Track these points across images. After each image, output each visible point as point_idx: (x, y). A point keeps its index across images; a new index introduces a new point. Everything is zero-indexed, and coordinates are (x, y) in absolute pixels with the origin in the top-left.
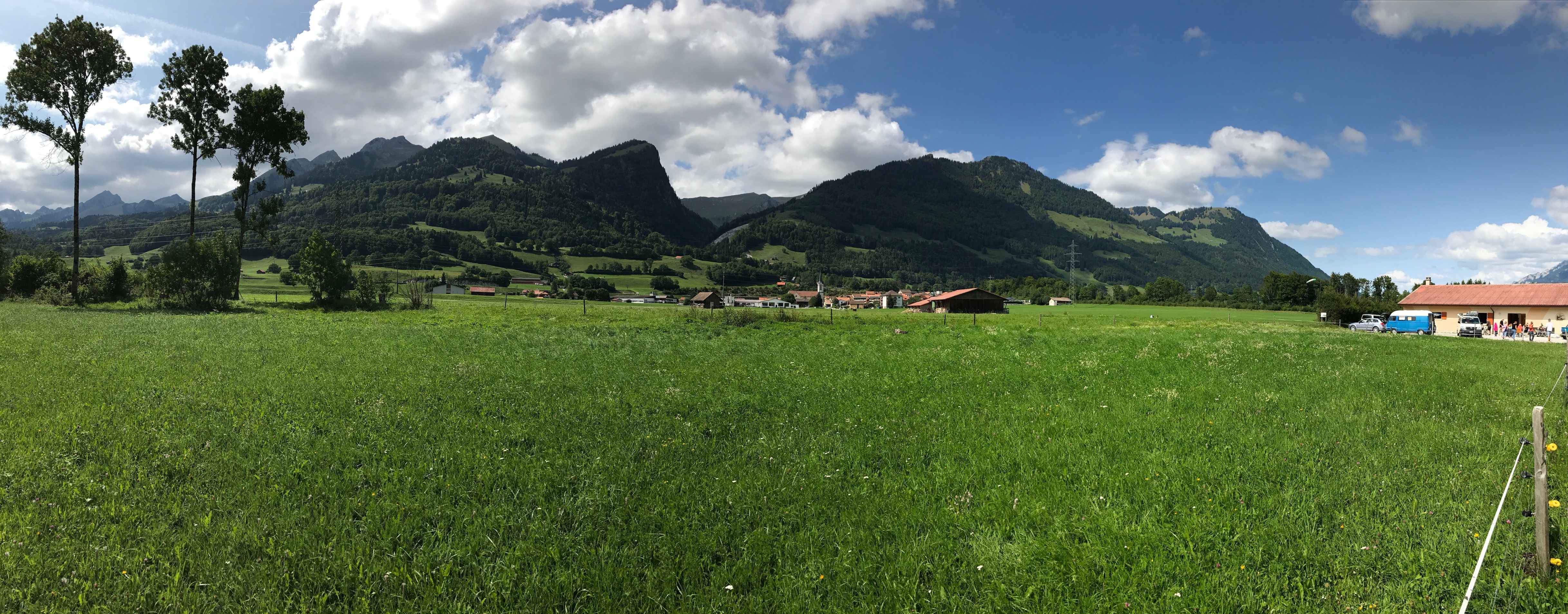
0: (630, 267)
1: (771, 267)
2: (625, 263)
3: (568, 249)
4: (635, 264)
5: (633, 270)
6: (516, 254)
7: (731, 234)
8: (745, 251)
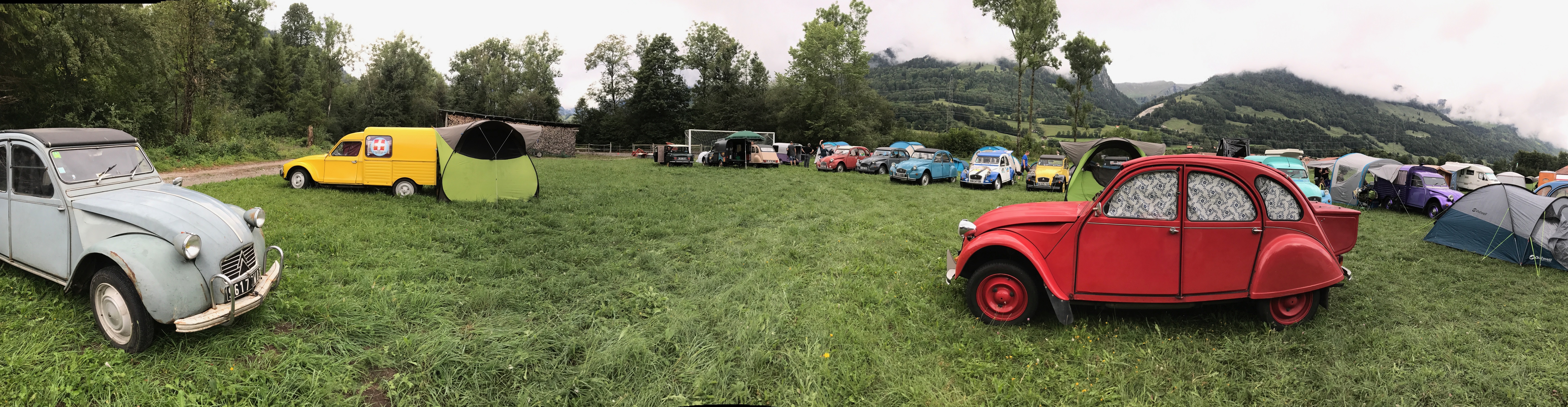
1: (1180, 136)
3: (1043, 120)
7: (1150, 110)
8: (1161, 123)
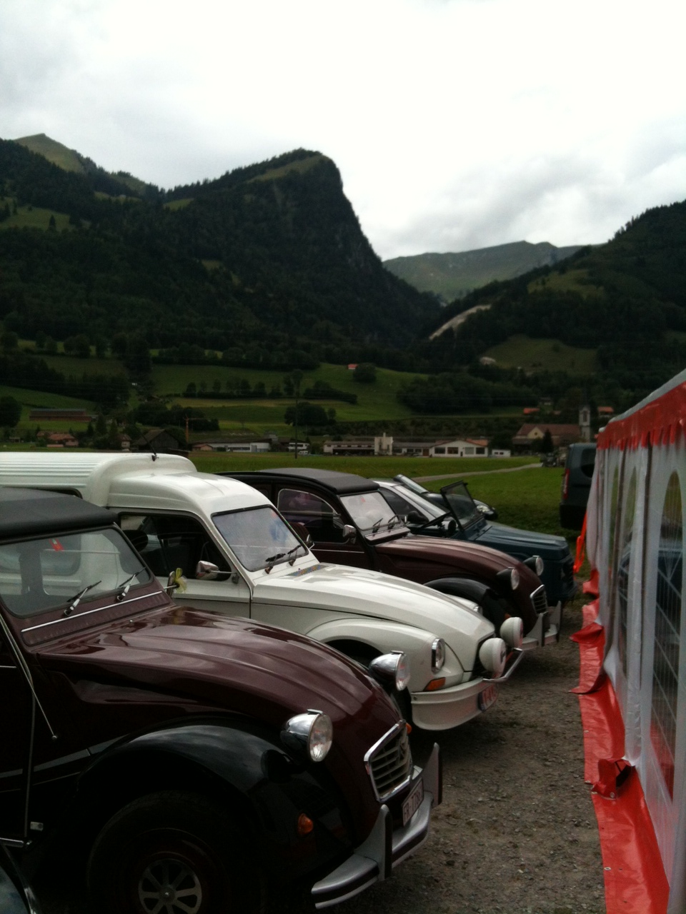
0: (262, 386)
1: (524, 381)
2: (253, 378)
4: (273, 380)
5: (268, 390)
6: (51, 363)
7: (458, 320)
8: (483, 352)
